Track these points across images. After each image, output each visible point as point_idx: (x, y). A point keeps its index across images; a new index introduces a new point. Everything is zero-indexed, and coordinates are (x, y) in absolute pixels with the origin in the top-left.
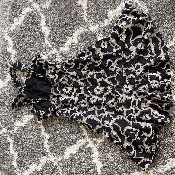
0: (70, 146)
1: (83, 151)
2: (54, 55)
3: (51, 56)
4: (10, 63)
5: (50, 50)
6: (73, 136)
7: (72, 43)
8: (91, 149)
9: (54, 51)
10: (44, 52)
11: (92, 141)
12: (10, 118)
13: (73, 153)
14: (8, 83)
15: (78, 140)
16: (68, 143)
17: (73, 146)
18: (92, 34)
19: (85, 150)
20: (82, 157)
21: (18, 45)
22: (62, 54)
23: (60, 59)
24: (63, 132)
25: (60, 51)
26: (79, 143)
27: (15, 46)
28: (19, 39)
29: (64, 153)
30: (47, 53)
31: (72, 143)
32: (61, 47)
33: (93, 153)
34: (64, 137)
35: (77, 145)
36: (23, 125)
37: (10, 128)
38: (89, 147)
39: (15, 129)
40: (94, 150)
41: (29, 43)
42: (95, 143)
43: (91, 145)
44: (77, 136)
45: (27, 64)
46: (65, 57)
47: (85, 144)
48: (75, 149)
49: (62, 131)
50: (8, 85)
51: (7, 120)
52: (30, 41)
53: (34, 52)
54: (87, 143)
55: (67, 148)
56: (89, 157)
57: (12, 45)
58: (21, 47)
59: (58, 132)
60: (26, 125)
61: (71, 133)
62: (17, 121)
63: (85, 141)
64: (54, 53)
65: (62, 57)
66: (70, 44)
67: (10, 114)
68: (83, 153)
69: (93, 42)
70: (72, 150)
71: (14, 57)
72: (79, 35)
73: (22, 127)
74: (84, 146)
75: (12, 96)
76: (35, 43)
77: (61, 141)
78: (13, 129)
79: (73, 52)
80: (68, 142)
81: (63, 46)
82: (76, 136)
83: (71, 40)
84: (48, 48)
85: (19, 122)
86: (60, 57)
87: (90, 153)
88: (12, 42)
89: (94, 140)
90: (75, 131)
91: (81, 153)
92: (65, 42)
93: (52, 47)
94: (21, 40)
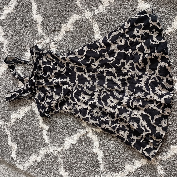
0: (69, 137)
1: (84, 141)
2: (48, 44)
3: (45, 45)
4: (3, 54)
5: (43, 39)
6: (72, 127)
7: (66, 31)
8: (92, 139)
9: (48, 40)
10: (37, 41)
11: (92, 131)
12: (6, 110)
13: (73, 143)
14: (2, 75)
15: (78, 130)
16: (67, 134)
17: (73, 136)
18: (87, 21)
19: (85, 140)
20: (83, 147)
21: (10, 35)
22: (56, 42)
23: (55, 49)
24: (62, 123)
25: (54, 40)
26: (79, 133)
27: (7, 35)
28: (11, 28)
29: (64, 143)
30: (40, 42)
31: (71, 133)
32: (55, 36)
33: (93, 143)
34: (63, 128)
35: (77, 135)
36: (20, 116)
37: (7, 120)
38: (89, 137)
39: (13, 121)
40: (94, 140)
41: (22, 33)
42: (95, 133)
43: (91, 135)
44: (77, 127)
45: (20, 54)
46: (60, 46)
47: (84, 134)
48: (75, 140)
49: (60, 122)
50: (2, 76)
51: (3, 112)
52: (22, 30)
53: (27, 41)
54: (87, 133)
55: (67, 139)
56: (89, 146)
57: (4, 34)
58: (13, 36)
59: (57, 123)
60: (23, 116)
61: (70, 123)
62: (14, 113)
63: (85, 131)
64: (48, 42)
65: (57, 46)
66: (65, 32)
67: (6, 106)
68: (83, 143)
69: (88, 29)
70: (72, 140)
71: (6, 48)
72: (73, 22)
73: (19, 119)
74: (84, 135)
75: (7, 87)
76: (27, 32)
77: (60, 131)
78: (10, 121)
79: (68, 41)
80: (67, 132)
81: (57, 35)
82: (75, 126)
83: (65, 27)
84: (41, 37)
85: (16, 114)
86: (54, 45)
87: (91, 142)
88: (3, 31)
89: (94, 129)
90: (74, 121)
91: (81, 143)
92: (59, 31)
93: (46, 36)
94: (12, 29)
